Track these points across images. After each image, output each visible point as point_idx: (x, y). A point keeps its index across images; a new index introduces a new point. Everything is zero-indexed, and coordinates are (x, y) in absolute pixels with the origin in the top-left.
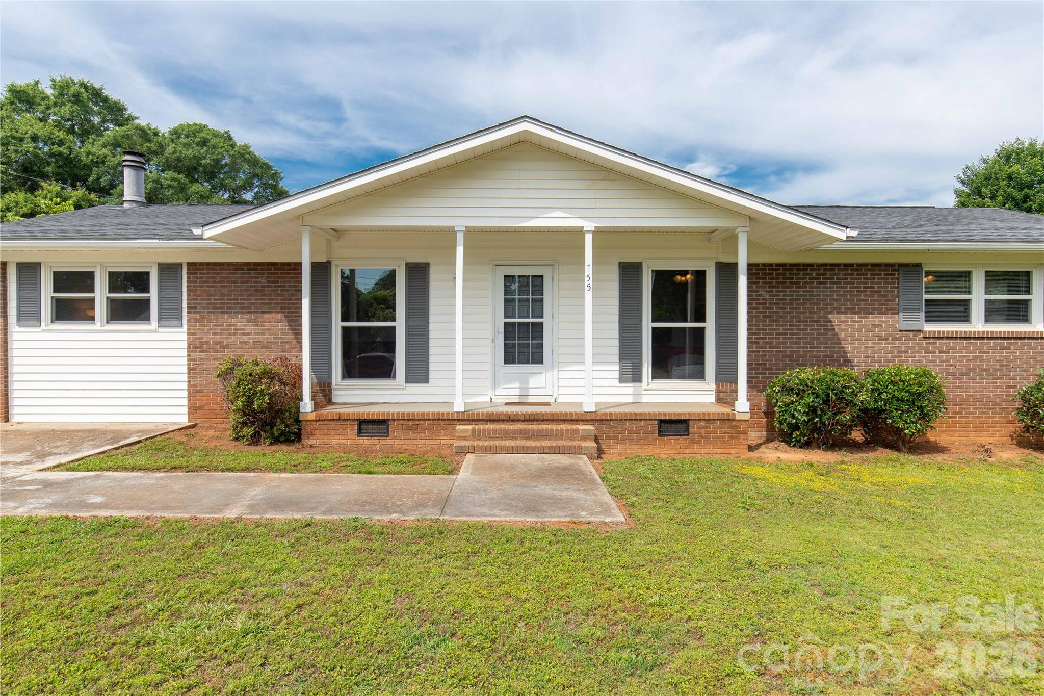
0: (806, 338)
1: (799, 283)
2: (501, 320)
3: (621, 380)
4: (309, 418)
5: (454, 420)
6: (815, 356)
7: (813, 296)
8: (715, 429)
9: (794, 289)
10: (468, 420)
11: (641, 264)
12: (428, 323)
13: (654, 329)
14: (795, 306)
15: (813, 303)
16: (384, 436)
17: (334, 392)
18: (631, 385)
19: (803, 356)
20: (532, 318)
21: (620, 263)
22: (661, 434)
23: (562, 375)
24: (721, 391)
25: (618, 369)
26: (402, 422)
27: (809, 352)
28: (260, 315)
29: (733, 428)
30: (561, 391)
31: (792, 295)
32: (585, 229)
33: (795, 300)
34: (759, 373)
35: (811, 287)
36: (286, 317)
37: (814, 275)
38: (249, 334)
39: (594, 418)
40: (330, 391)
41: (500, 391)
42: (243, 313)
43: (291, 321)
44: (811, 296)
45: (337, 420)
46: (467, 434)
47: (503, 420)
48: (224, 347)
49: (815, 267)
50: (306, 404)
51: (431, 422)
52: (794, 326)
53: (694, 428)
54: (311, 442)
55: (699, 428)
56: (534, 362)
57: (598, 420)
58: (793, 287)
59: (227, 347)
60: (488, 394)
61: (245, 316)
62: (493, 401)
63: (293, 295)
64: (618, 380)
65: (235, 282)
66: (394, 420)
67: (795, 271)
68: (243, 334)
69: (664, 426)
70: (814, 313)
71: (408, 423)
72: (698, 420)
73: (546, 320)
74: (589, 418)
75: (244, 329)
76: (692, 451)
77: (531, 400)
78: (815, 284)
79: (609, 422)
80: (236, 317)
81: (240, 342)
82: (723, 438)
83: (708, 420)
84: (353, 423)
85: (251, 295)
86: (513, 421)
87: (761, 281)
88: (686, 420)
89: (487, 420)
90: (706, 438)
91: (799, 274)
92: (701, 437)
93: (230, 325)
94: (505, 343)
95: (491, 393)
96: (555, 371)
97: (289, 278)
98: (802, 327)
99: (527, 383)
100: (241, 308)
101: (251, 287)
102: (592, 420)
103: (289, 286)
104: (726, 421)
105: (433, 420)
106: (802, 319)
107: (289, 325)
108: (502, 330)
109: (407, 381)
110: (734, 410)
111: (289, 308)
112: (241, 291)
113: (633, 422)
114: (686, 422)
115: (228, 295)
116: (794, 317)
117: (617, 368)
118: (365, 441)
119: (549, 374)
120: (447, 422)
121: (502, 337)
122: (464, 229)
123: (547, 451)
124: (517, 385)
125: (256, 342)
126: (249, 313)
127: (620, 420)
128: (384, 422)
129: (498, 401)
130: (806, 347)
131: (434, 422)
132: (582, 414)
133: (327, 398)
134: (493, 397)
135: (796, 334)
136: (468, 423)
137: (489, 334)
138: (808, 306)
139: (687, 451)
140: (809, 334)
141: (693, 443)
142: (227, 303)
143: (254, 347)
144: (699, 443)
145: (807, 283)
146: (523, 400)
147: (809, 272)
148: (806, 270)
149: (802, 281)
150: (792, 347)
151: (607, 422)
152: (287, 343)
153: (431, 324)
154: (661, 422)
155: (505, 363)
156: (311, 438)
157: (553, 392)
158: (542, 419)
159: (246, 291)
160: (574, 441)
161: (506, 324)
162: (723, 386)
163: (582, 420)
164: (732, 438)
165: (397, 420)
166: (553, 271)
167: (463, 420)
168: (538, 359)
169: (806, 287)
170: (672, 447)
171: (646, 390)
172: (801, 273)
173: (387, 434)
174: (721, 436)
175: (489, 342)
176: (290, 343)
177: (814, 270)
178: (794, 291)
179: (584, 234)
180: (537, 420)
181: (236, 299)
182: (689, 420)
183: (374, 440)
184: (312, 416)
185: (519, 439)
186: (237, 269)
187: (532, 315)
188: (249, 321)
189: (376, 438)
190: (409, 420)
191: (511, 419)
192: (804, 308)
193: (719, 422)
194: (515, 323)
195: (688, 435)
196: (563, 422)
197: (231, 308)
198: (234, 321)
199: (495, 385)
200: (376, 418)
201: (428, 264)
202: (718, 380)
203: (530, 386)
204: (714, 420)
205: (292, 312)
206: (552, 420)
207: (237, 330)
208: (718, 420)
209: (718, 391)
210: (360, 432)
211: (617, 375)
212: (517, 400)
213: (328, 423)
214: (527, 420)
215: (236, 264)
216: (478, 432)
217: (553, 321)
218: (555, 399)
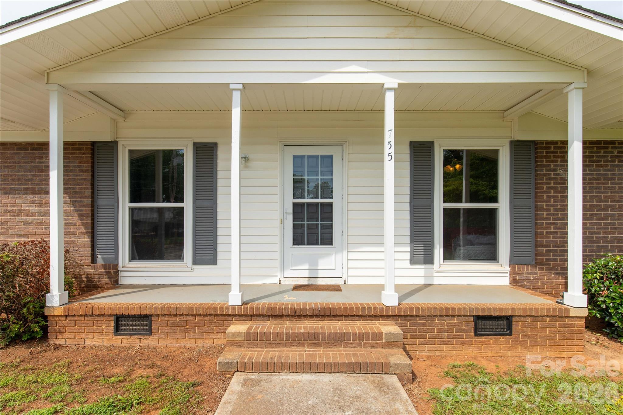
0: (607, 219)
1: (600, 161)
2: (290, 201)
3: (413, 261)
4: (56, 313)
5: (229, 315)
6: (617, 238)
7: (615, 175)
8: (544, 327)
9: (594, 167)
10: (247, 316)
11: (433, 143)
12: (216, 203)
13: (445, 210)
14: (595, 185)
15: (614, 183)
16: (146, 335)
17: (121, 274)
18: (423, 266)
19: (603, 238)
20: (321, 198)
21: (411, 142)
22: (477, 333)
23: (352, 256)
24: (518, 274)
25: (409, 251)
26: (167, 318)
27: (610, 233)
28: (44, 196)
29: (565, 326)
30: (351, 273)
31: (592, 175)
32: (386, 86)
33: (596, 179)
34: (557, 255)
35: (613, 166)
36: (70, 198)
37: (616, 153)
38: (33, 215)
39: (397, 313)
40: (117, 273)
41: (288, 273)
42: (26, 194)
43: (75, 202)
44: (612, 174)
45: (90, 315)
46: (240, 339)
47: (288, 316)
48: (7, 229)
49: (617, 145)
50: (53, 296)
51: (202, 318)
52: (594, 206)
53: (518, 326)
54: (60, 341)
55: (524, 326)
56: (323, 243)
57: (401, 316)
58: (593, 166)
59: (10, 228)
60: (277, 276)
61: (28, 197)
62: (282, 282)
63: (77, 175)
64: (409, 262)
65: (19, 163)
66: (158, 315)
67: (595, 150)
68: (27, 216)
69: (481, 322)
70: (615, 192)
71: (175, 318)
72: (524, 316)
73: (336, 201)
74: (391, 314)
75: (28, 211)
76: (515, 354)
77: (320, 282)
78: (616, 163)
79: (415, 318)
80: (20, 198)
81: (24, 224)
82: (554, 338)
83: (536, 316)
84: (110, 318)
85: (34, 175)
86: (300, 316)
87: (559, 159)
88: (509, 316)
89: (269, 316)
90: (533, 337)
91: (600, 152)
92: (526, 337)
93: (14, 206)
94: (294, 224)
95: (279, 275)
96: (345, 253)
97: (74, 158)
98: (603, 207)
99: (317, 264)
100: (25, 189)
101: (34, 167)
102: (393, 316)
103: (74, 167)
104: (558, 318)
105: (204, 315)
106: (602, 199)
107: (73, 206)
108: (291, 210)
109: (195, 263)
110: (563, 304)
111: (73, 189)
112: (25, 171)
113: (445, 318)
114: (509, 319)
115: (11, 176)
116: (594, 197)
117: (408, 249)
118: (123, 341)
119: (339, 256)
120: (220, 317)
121: (290, 218)
122: (241, 87)
123: (344, 370)
124: (306, 266)
125: (40, 223)
126: (33, 193)
127: (428, 316)
128: (146, 317)
129: (287, 282)
130: (608, 229)
131: (206, 318)
132: (382, 309)
133: (112, 280)
134: (282, 279)
135: (596, 215)
136: (247, 318)
137: (277, 215)
138: (609, 185)
139: (509, 354)
140: (610, 215)
141: (516, 343)
142: (11, 184)
143: (38, 229)
144: (524, 344)
145: (608, 161)
146: (312, 282)
147: (610, 150)
148: (607, 148)
149: (602, 159)
150: (591, 228)
151: (412, 318)
152: (71, 224)
153: (219, 205)
154: (478, 318)
155: (294, 244)
156: (59, 337)
157: (343, 273)
158: (335, 314)
159: (30, 171)
160: (376, 348)
161: (295, 205)
162: (519, 268)
163: (382, 316)
164: (565, 338)
165: (162, 315)
166: (343, 151)
167: (241, 316)
168: (328, 241)
169: (607, 166)
170: (490, 349)
171: (438, 272)
172: (602, 151)
173: (149, 332)
174: (551, 336)
175: (277, 223)
176: (75, 224)
177: (616, 148)
178: (594, 170)
179: (385, 92)
180: (328, 316)
181: (19, 180)
182: (512, 316)
183: (135, 340)
184: (59, 312)
185: (306, 345)
186: (21, 149)
187: (321, 196)
188: (33, 202)
189: (136, 336)
190: (176, 315)
191: (297, 314)
192: (605, 188)
193: (548, 319)
194: (304, 204)
195: (511, 334)
196: (360, 318)
197: (14, 189)
198: (18, 201)
199: (283, 268)
200: (135, 313)
201: (216, 144)
202: (513, 262)
203: (319, 268)
204: (542, 316)
205: (76, 193)
206: (346, 316)
207: (21, 211)
208: (547, 316)
209: (513, 274)
210: (117, 329)
211: (408, 256)
212: (305, 282)
213: (80, 318)
214: (316, 316)
215: (20, 144)
216: (254, 336)
217: (342, 200)
218: (345, 281)
